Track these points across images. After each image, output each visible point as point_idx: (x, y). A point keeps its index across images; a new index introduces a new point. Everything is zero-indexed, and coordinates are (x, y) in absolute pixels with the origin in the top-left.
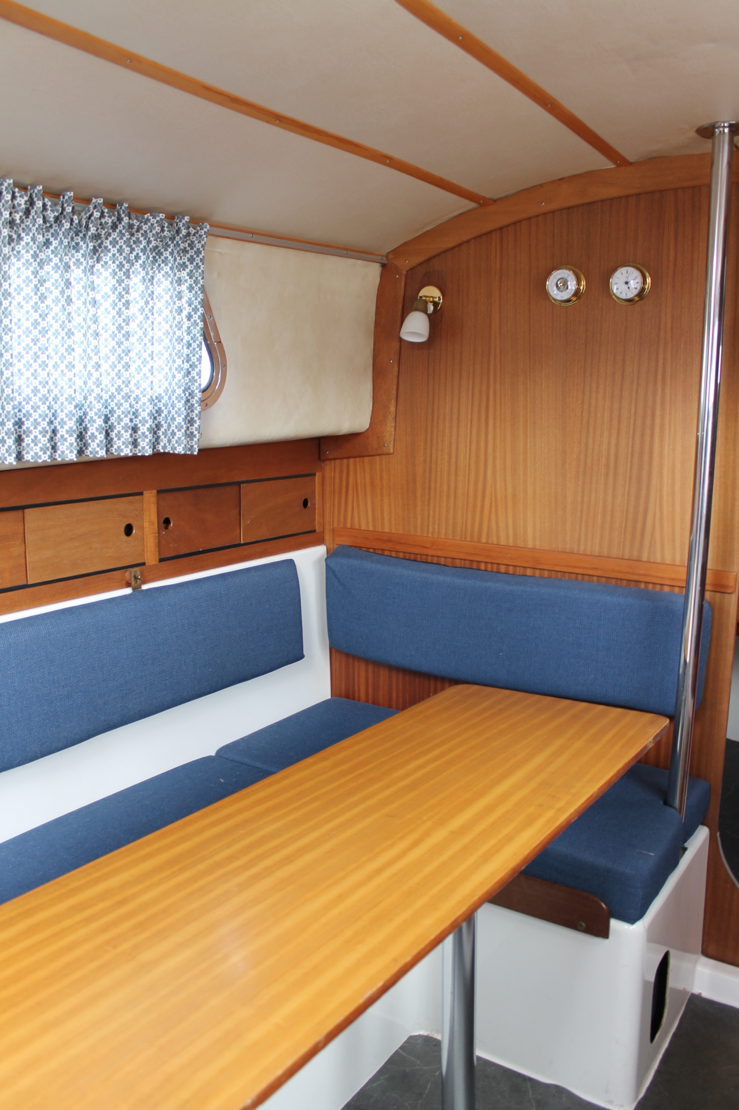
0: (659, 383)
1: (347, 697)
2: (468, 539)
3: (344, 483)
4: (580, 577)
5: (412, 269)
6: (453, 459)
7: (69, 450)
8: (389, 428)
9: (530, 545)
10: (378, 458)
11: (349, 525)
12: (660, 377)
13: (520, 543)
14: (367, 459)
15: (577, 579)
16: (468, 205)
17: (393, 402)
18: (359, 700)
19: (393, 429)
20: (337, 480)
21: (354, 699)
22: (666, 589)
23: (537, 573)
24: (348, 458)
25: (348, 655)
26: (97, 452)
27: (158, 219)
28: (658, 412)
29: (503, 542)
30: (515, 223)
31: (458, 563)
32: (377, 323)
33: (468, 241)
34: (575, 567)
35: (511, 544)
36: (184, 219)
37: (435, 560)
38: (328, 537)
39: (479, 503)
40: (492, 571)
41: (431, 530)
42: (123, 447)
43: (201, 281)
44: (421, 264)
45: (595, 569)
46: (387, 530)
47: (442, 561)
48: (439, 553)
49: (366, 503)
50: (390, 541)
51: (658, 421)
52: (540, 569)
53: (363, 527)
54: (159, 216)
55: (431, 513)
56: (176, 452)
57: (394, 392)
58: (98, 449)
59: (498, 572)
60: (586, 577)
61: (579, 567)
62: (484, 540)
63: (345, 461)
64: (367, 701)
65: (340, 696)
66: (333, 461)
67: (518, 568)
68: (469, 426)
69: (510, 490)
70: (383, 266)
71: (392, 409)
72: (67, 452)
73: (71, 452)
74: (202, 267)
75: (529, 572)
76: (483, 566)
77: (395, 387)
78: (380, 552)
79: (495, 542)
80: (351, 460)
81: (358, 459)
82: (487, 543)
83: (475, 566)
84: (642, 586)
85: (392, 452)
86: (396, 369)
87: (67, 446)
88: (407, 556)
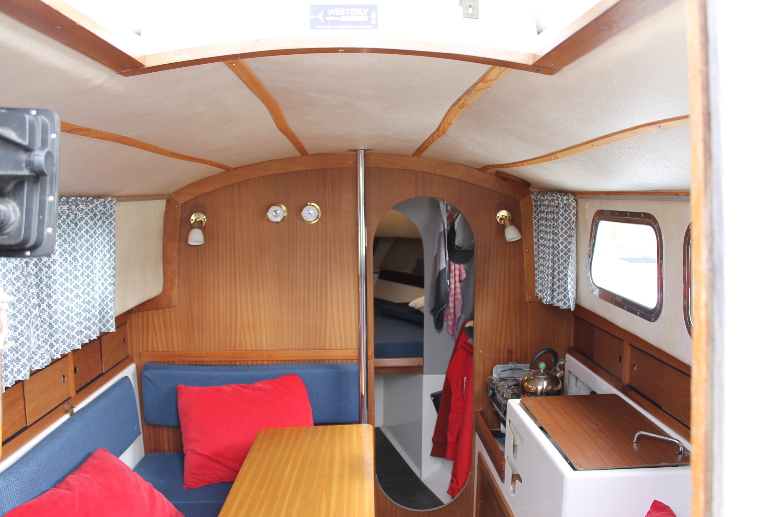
0: (328, 262)
1: (156, 451)
2: (228, 349)
3: (145, 325)
4: (294, 362)
5: (186, 203)
6: (216, 307)
7: (77, 344)
8: (175, 291)
9: (265, 348)
10: (167, 310)
11: (150, 349)
12: (328, 259)
13: (259, 348)
14: (160, 311)
15: (292, 363)
16: (219, 170)
17: (177, 277)
18: (164, 451)
19: (177, 293)
20: (140, 324)
21: (160, 451)
22: (339, 361)
23: (270, 363)
24: (148, 310)
25: (154, 426)
26: (84, 341)
27: (100, 202)
28: (329, 276)
29: (249, 348)
30: (247, 181)
31: (223, 363)
32: (165, 233)
33: (220, 189)
34: (291, 357)
35: (254, 349)
36: (108, 199)
37: (208, 363)
38: (136, 358)
39: (233, 329)
40: (244, 365)
41: (205, 346)
42: (92, 335)
43: (114, 232)
44: (191, 200)
45: (302, 356)
46: (176, 349)
47: (213, 363)
48: (212, 359)
49: (161, 336)
50: (179, 356)
51: (329, 280)
52: (271, 361)
53: (160, 349)
54: (100, 200)
55: (204, 337)
56: (110, 331)
57: (177, 272)
58: (84, 339)
59: (247, 365)
60: (297, 361)
61: (293, 357)
62: (238, 348)
63: (145, 313)
64: (170, 451)
65: (151, 452)
66: (137, 313)
67: (259, 362)
68: (225, 288)
69: (251, 321)
70: (168, 201)
71: (176, 281)
72: (76, 345)
73: (79, 344)
74: (114, 224)
75: (265, 363)
76: (238, 363)
77: (177, 269)
78: (172, 363)
79: (244, 349)
80: (150, 312)
81: (154, 311)
82: (240, 350)
83: (233, 363)
84: (327, 362)
85: (177, 305)
86: (178, 258)
87: (76, 341)
88: (191, 363)
